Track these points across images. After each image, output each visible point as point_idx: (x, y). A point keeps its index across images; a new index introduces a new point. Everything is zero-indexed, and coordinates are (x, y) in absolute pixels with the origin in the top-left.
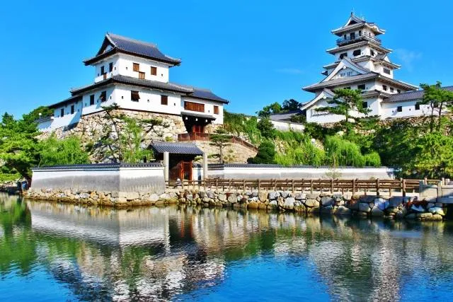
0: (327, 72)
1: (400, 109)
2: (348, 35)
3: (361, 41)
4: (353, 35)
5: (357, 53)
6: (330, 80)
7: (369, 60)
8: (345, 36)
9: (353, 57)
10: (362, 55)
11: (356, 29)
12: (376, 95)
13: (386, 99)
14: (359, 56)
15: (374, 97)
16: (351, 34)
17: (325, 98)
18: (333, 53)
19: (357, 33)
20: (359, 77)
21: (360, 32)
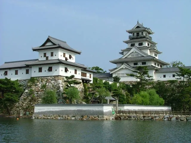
0: (123, 53)
1: (164, 76)
2: (135, 34)
3: (143, 38)
4: (138, 34)
5: (141, 44)
6: (125, 58)
7: (148, 49)
8: (134, 34)
9: (139, 46)
10: (143, 46)
11: (140, 31)
12: (153, 68)
13: (157, 71)
14: (142, 46)
15: (151, 69)
16: (137, 33)
17: (124, 68)
18: (127, 42)
19: (140, 33)
20: (142, 58)
21: (142, 33)
